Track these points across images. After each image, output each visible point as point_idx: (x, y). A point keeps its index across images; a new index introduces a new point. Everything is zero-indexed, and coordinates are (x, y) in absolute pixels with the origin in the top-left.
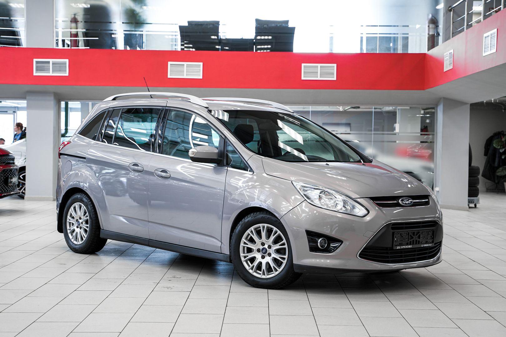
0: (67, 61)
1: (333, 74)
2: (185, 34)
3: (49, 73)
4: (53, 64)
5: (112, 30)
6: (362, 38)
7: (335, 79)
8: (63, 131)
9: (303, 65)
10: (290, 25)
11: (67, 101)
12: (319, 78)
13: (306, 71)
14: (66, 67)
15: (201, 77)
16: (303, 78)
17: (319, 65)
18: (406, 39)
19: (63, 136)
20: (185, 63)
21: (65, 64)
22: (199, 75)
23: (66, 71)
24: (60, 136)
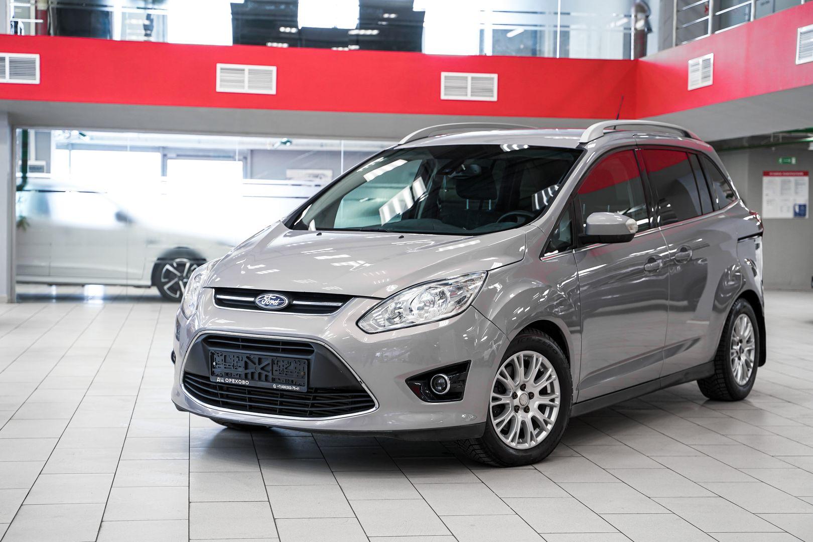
0: (36, 57)
1: (491, 91)
2: (240, 17)
3: (4, 77)
4: (11, 62)
5: (106, 6)
6: (482, 32)
7: (495, 99)
8: (19, 181)
9: (444, 75)
10: (416, 8)
11: (25, 128)
12: (469, 97)
13: (448, 84)
14: (34, 68)
15: (273, 91)
16: (443, 97)
17: (470, 76)
18: (565, 35)
19: (20, 188)
20: (247, 68)
21: (34, 62)
22: (271, 88)
23: (34, 75)
24: (15, 189)
